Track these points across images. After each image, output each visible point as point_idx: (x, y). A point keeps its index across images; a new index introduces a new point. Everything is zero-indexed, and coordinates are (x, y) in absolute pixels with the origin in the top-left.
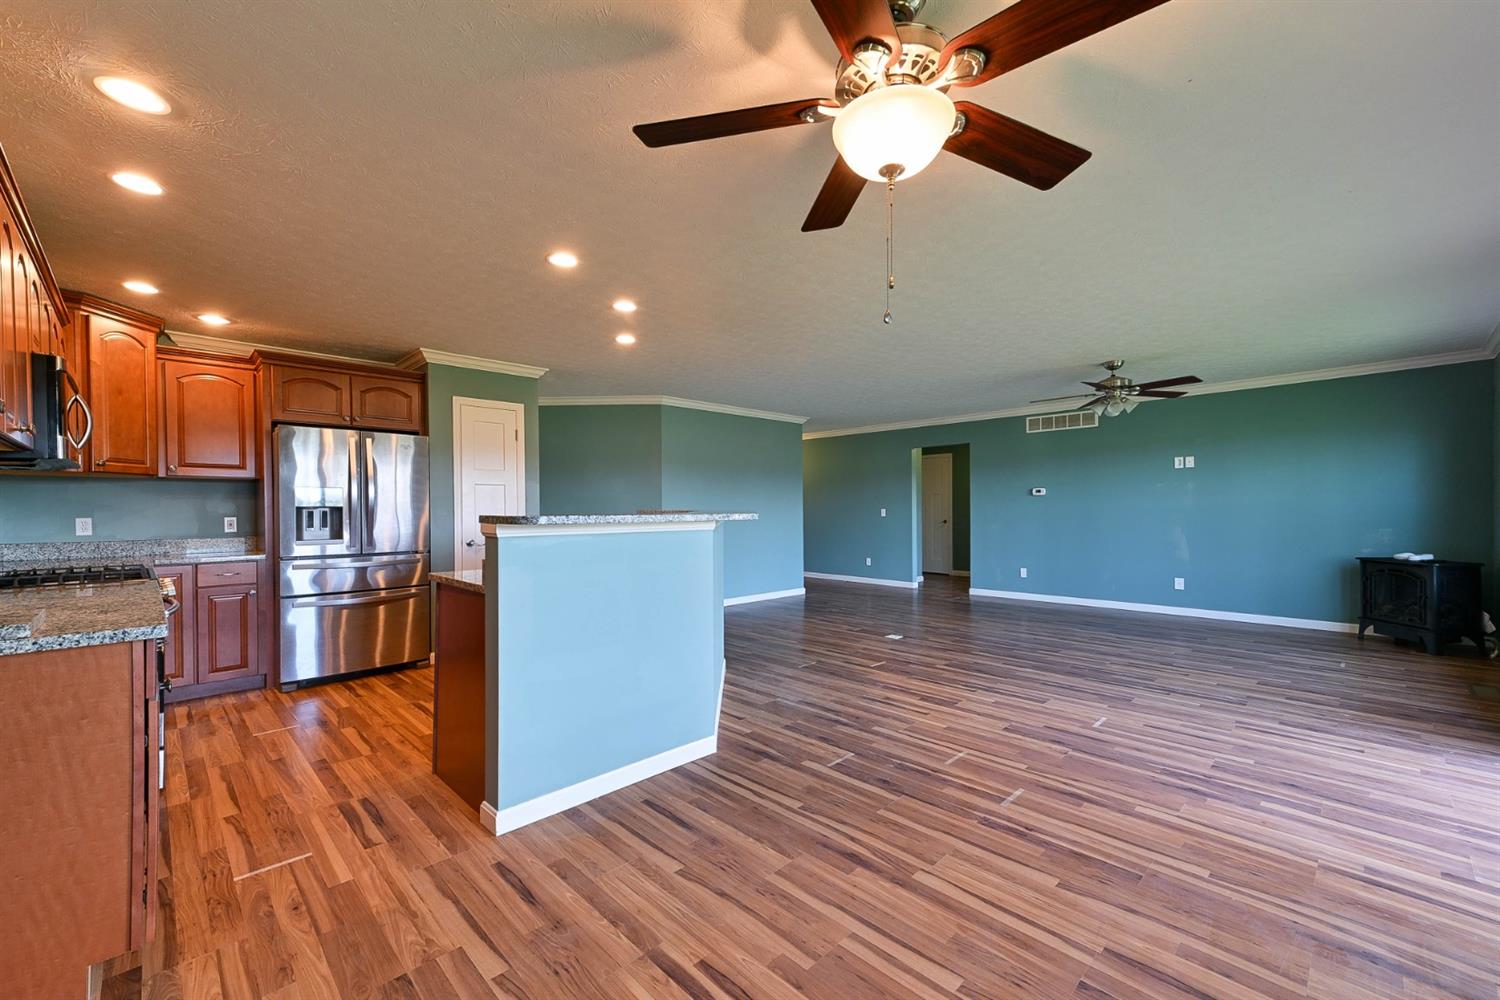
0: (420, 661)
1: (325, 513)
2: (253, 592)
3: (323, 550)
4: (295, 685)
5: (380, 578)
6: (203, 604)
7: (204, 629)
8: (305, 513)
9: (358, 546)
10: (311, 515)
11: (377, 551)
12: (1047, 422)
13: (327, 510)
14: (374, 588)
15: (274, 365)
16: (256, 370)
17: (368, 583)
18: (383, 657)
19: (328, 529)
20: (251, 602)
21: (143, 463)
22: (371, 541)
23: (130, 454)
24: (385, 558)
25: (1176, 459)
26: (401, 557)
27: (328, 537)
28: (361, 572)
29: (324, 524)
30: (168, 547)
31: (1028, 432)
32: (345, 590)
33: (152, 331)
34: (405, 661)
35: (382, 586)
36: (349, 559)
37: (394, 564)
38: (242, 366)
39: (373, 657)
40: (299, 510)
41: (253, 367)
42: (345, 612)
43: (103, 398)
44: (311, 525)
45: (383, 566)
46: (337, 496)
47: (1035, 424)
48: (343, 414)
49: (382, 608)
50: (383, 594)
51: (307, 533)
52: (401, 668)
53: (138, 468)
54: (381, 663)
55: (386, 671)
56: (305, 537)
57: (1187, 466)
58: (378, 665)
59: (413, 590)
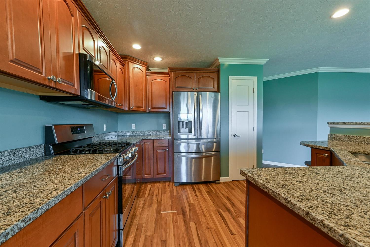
0: (217, 181)
1: (187, 123)
2: (167, 149)
3: (188, 136)
4: (178, 184)
5: (203, 148)
6: (155, 152)
7: (155, 161)
8: (181, 122)
9: (197, 135)
10: (183, 123)
11: (202, 138)
13: (188, 122)
14: (201, 151)
15: (173, 72)
16: (169, 76)
17: (200, 150)
18: (204, 178)
19: (188, 129)
20: (167, 153)
21: (143, 108)
22: (201, 134)
23: (139, 105)
24: (205, 140)
26: (209, 140)
27: (188, 132)
28: (198, 145)
29: (187, 127)
30: (150, 133)
32: (193, 152)
33: (145, 67)
34: (211, 181)
35: (204, 151)
36: (194, 140)
37: (207, 143)
38: (166, 75)
39: (201, 178)
40: (179, 121)
41: (169, 75)
42: (194, 160)
43: (133, 87)
44: (183, 127)
45: (204, 143)
46: (191, 117)
48: (193, 87)
49: (204, 159)
50: (204, 154)
51: (182, 130)
52: (210, 182)
53: (141, 109)
54: (204, 180)
55: (206, 183)
56: (181, 132)
58: (203, 181)
59: (213, 153)
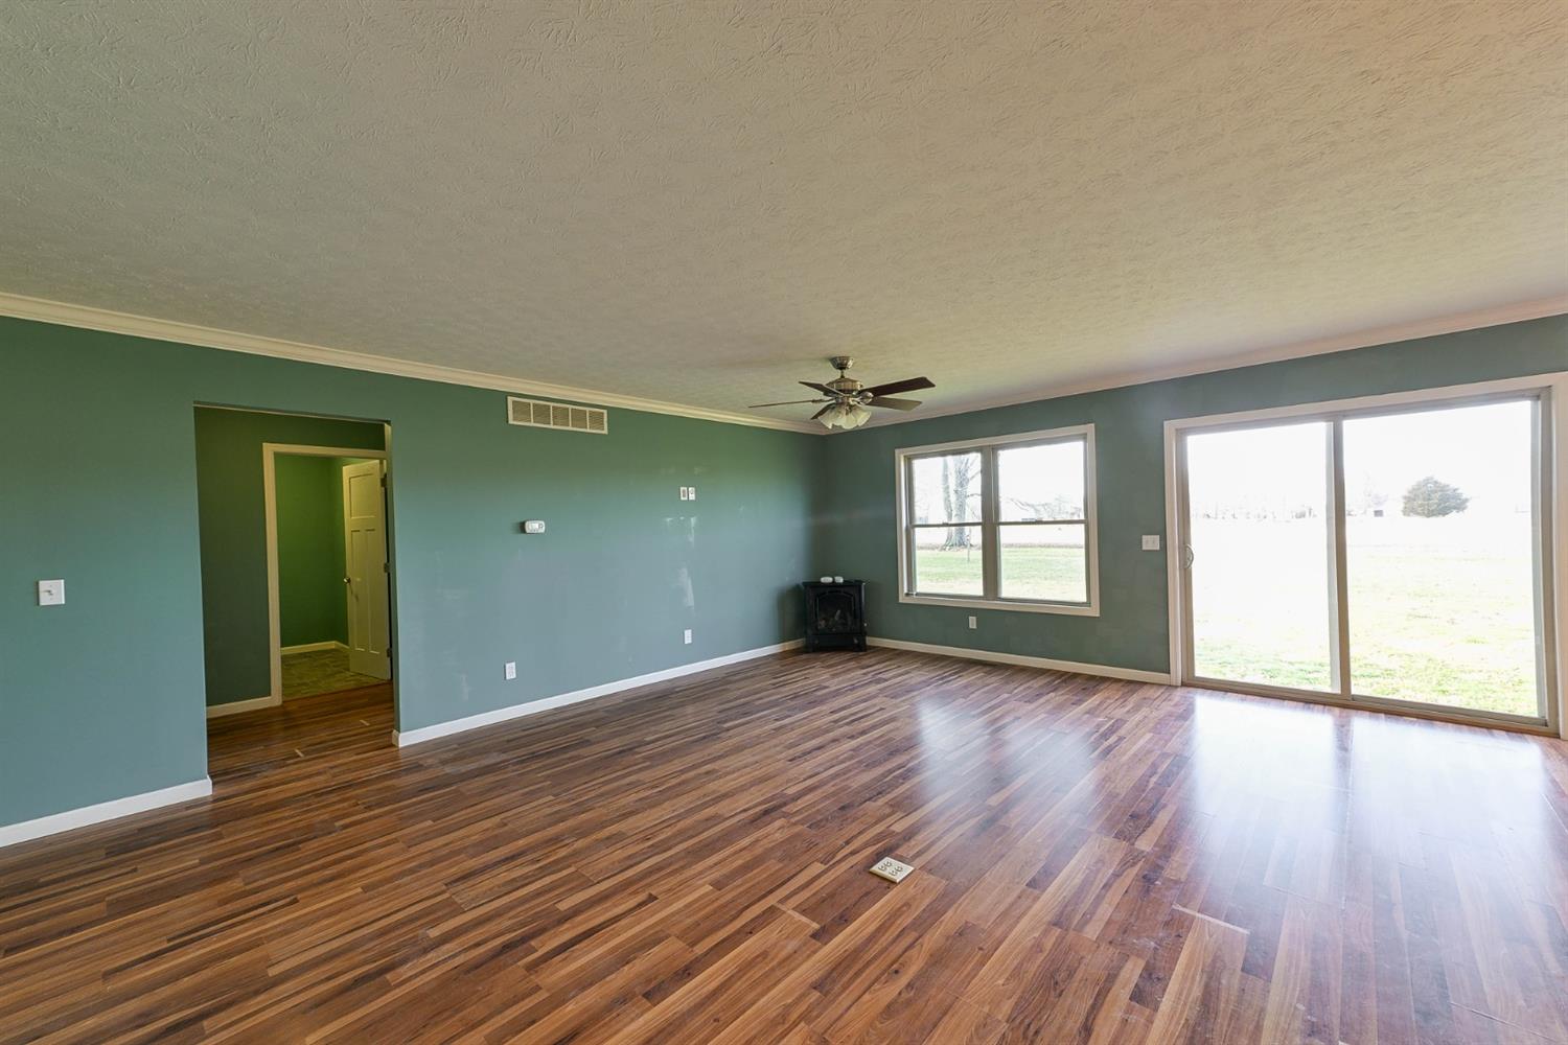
12: (542, 413)
25: (682, 489)
31: (511, 422)
47: (521, 410)
57: (690, 499)
